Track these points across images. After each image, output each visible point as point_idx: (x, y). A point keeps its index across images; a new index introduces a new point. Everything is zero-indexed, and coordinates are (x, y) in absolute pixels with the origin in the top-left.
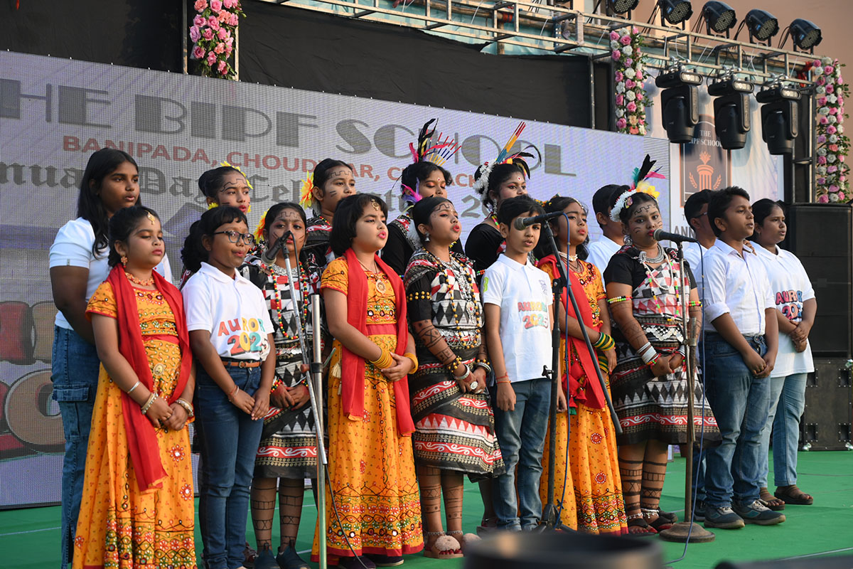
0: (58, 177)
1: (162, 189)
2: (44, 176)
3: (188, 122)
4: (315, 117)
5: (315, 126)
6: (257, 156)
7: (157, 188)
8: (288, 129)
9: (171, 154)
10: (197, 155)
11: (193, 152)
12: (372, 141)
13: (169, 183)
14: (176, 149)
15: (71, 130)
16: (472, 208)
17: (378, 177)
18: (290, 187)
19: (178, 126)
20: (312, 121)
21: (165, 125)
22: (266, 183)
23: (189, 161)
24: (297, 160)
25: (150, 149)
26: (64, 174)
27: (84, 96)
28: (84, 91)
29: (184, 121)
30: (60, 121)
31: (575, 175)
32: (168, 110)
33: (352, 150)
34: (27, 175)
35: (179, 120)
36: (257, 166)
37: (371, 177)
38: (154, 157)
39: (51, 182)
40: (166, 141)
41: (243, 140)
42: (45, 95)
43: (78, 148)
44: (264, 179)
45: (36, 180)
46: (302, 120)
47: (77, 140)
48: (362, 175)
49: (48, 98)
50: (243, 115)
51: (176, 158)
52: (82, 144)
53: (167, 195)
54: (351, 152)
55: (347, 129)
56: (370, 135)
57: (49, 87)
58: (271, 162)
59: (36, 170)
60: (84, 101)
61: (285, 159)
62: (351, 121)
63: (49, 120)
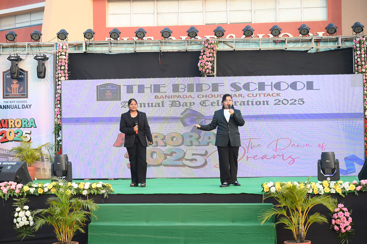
0: (154, 105)
1: (180, 105)
2: (150, 105)
3: (186, 89)
4: (223, 83)
5: (224, 86)
6: (206, 95)
7: (179, 105)
8: (215, 87)
9: (182, 97)
10: (189, 96)
11: (188, 96)
12: (242, 87)
13: (182, 104)
14: (183, 96)
15: (157, 94)
16: (278, 102)
17: (244, 97)
18: (216, 102)
19: (184, 90)
20: (223, 84)
21: (180, 90)
22: (209, 101)
23: (187, 98)
24: (218, 95)
25: (176, 96)
26: (155, 104)
27: (159, 86)
28: (159, 85)
29: (185, 89)
30: (154, 92)
31: (319, 89)
32: (181, 86)
33: (235, 90)
34: (146, 105)
35: (184, 89)
36: (206, 97)
37: (242, 97)
38: (177, 98)
39: (152, 106)
40: (180, 94)
41: (202, 91)
42: (150, 87)
43: (158, 98)
44: (208, 101)
45: (149, 106)
46: (219, 85)
47: (158, 96)
48: (239, 97)
49: (151, 88)
50: (202, 85)
51: (183, 98)
52: (159, 97)
53: (181, 107)
54: (235, 91)
55: (234, 85)
56: (241, 86)
57: (151, 85)
58: (211, 96)
59: (148, 104)
60: (159, 87)
61: (215, 95)
62: (235, 83)
63: (151, 92)
